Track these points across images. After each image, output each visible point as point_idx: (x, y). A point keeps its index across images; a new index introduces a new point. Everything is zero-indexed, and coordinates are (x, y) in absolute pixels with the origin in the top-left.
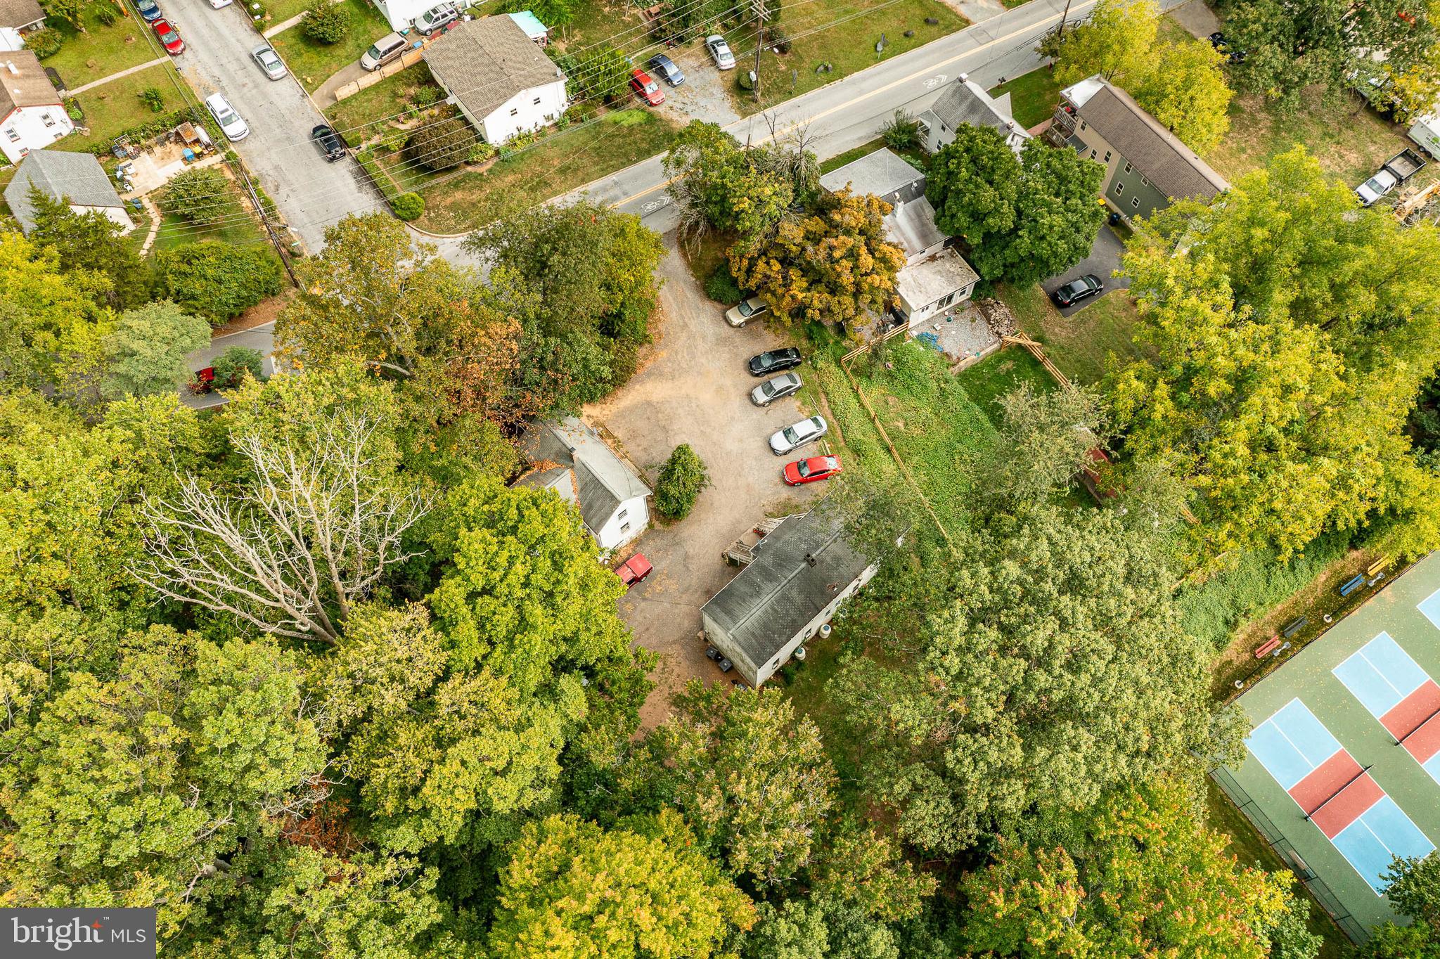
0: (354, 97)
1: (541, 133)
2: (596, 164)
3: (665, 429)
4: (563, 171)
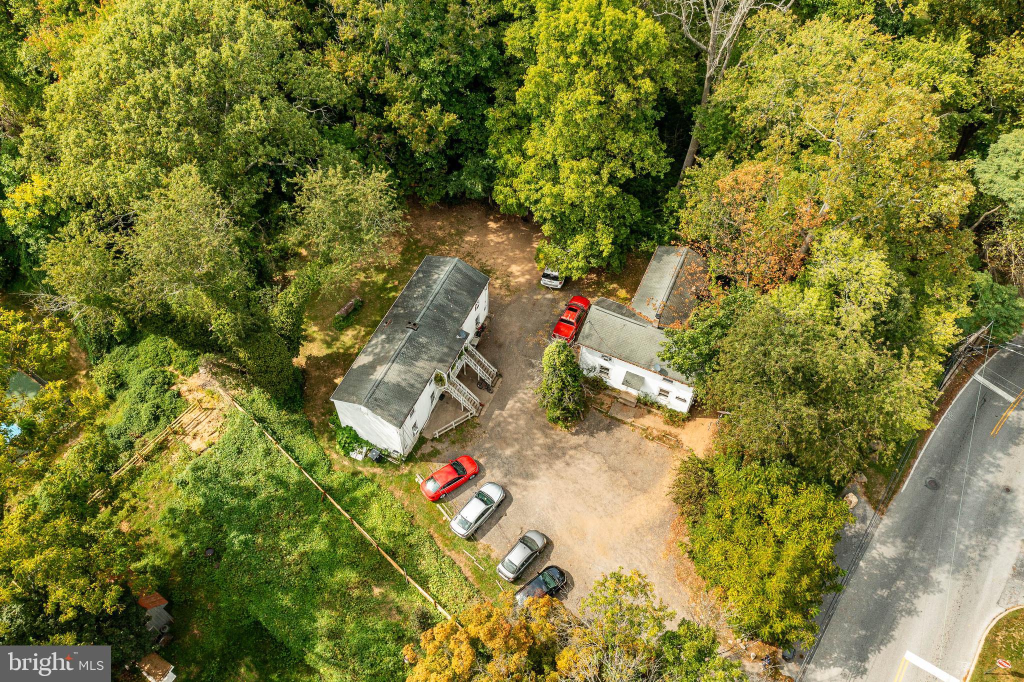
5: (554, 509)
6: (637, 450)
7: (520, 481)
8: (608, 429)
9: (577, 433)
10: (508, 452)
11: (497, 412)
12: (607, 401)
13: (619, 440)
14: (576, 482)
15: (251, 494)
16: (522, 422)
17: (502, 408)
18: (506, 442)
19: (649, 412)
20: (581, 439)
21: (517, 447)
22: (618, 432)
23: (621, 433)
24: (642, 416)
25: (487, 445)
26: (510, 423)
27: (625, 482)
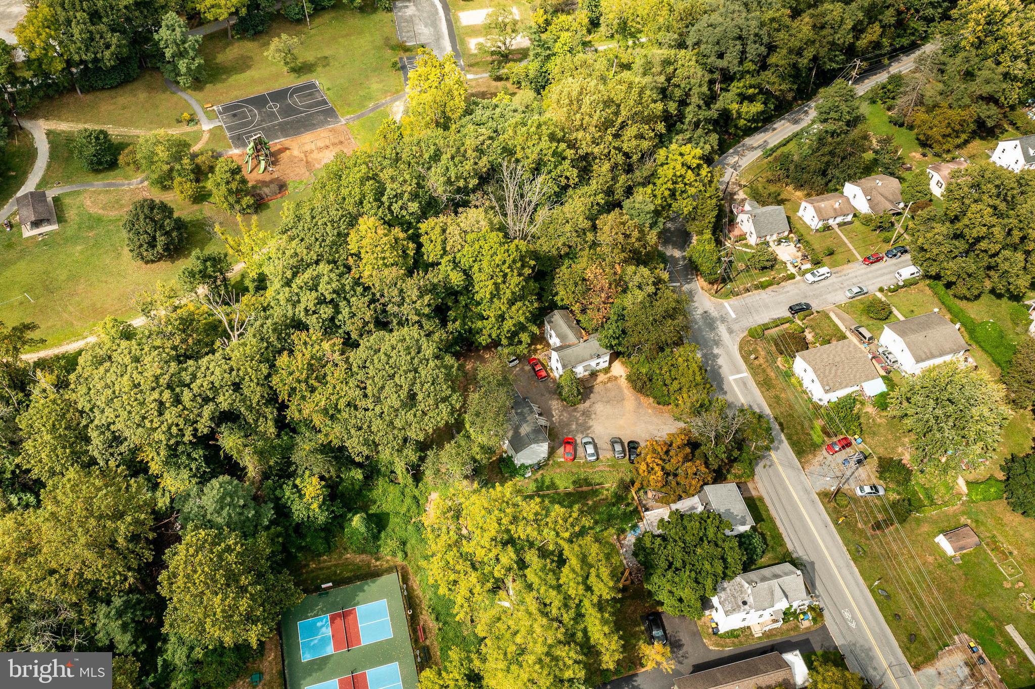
0: (832, 321)
1: (805, 392)
2: (782, 413)
3: (608, 402)
4: (777, 397)
5: (608, 429)
6: (607, 390)
7: (589, 430)
8: (592, 392)
10: (574, 427)
13: (599, 392)
14: (603, 416)
16: (565, 415)
17: (553, 416)
18: (568, 425)
19: (598, 375)
21: (574, 423)
23: (597, 389)
24: (597, 378)
25: (565, 431)
26: (562, 418)
27: (616, 402)
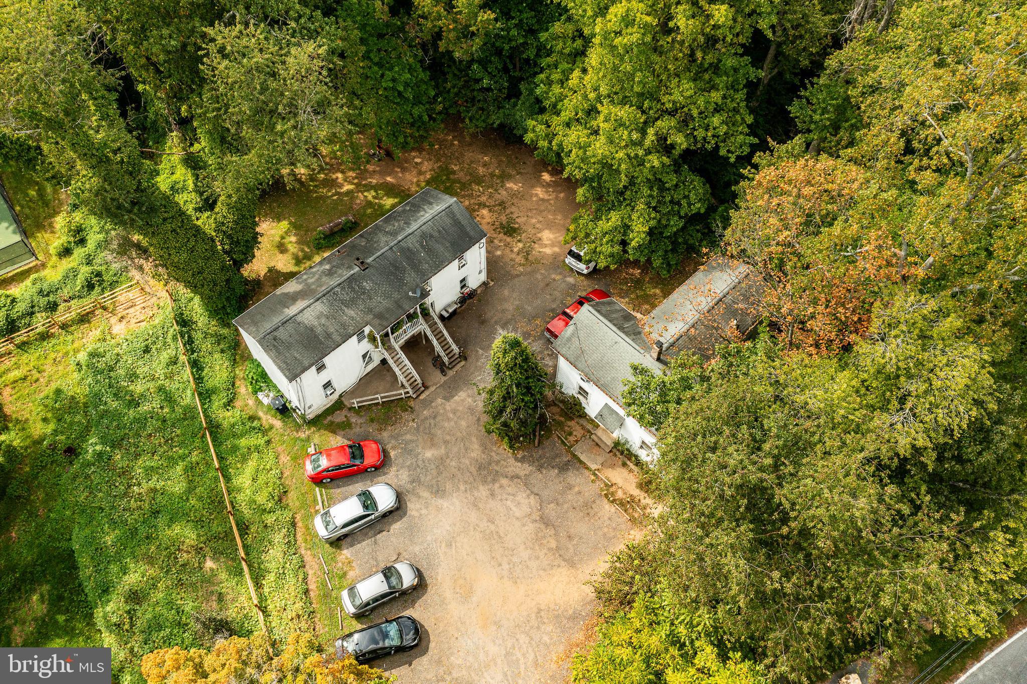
5: (449, 545)
6: (587, 509)
7: (425, 494)
8: (564, 468)
9: (522, 460)
10: (429, 454)
11: (439, 401)
12: (578, 432)
13: (570, 487)
14: (491, 521)
15: (134, 403)
16: (463, 423)
17: (447, 399)
18: (432, 442)
19: (624, 465)
20: (523, 469)
21: (442, 451)
22: (574, 478)
24: (613, 466)
25: (408, 437)
26: (449, 419)
27: (553, 544)
